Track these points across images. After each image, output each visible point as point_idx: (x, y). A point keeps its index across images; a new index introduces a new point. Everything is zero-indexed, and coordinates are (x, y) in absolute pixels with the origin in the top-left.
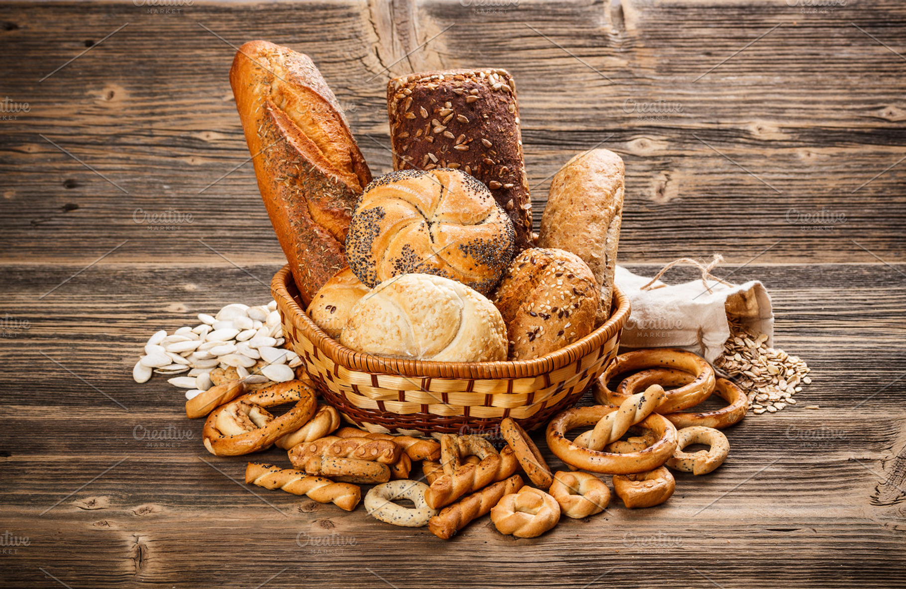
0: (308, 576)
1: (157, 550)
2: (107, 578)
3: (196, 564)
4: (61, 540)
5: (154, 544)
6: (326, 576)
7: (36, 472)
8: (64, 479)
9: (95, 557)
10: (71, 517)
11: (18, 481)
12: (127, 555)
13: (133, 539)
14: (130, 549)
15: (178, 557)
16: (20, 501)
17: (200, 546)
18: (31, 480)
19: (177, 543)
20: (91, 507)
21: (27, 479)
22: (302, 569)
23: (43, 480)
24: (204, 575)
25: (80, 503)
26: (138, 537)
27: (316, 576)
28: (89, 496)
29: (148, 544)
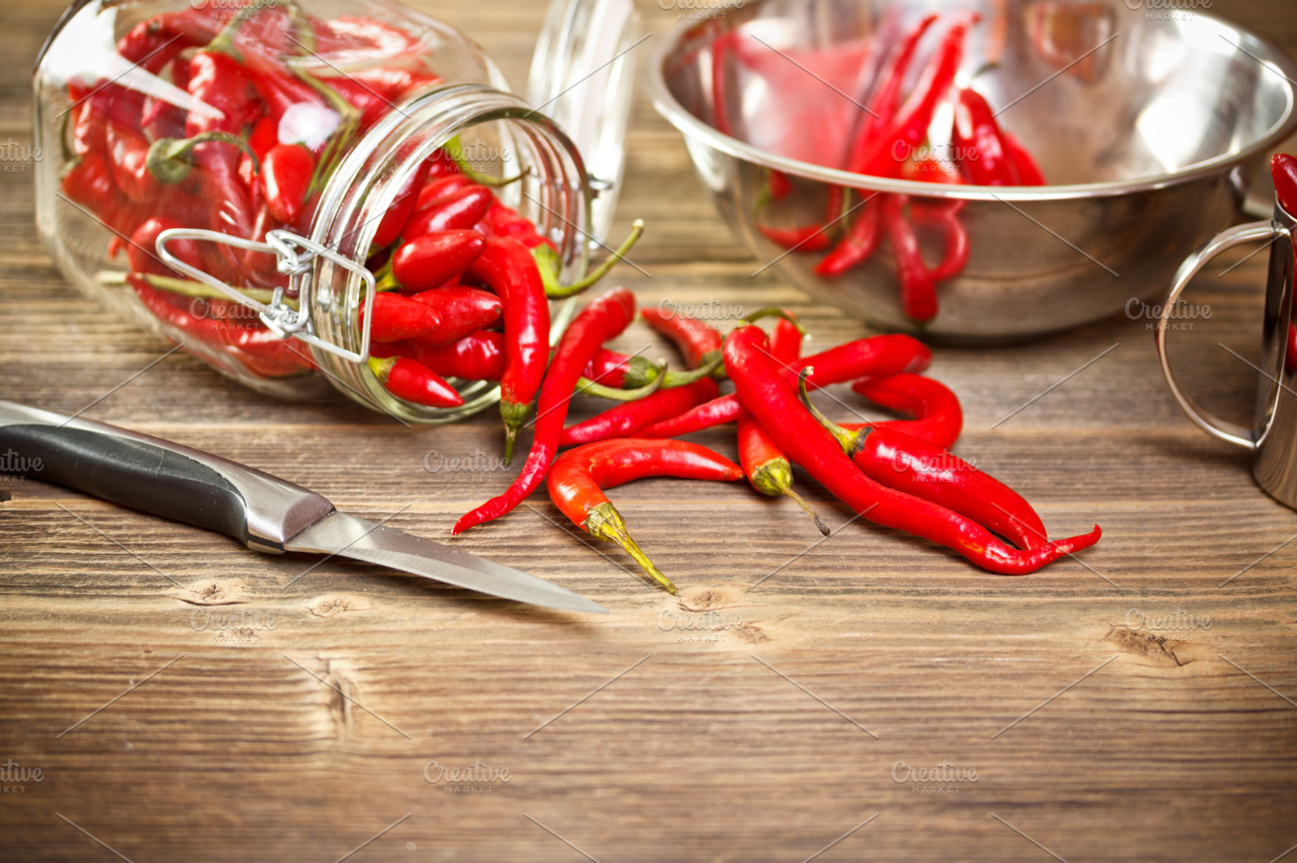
0: (736, 742)
1: (377, 688)
2: (271, 747)
3: (474, 717)
4: (152, 668)
5: (369, 677)
6: (777, 743)
7: (73, 530)
8: (140, 546)
9: (237, 703)
10: (165, 619)
11: (33, 549)
12: (308, 699)
13: (316, 665)
14: (313, 685)
15: (429, 702)
16: (45, 587)
17: (473, 680)
18: (63, 546)
19: (419, 674)
20: (208, 600)
21: (56, 546)
22: (715, 727)
23: (91, 546)
24: (498, 742)
25: (186, 592)
26: (328, 660)
27: (753, 743)
28: (203, 577)
29: (355, 677)
